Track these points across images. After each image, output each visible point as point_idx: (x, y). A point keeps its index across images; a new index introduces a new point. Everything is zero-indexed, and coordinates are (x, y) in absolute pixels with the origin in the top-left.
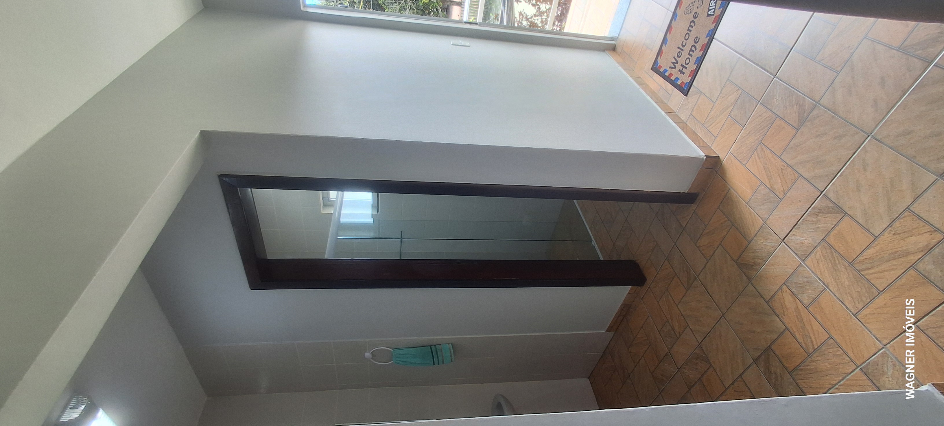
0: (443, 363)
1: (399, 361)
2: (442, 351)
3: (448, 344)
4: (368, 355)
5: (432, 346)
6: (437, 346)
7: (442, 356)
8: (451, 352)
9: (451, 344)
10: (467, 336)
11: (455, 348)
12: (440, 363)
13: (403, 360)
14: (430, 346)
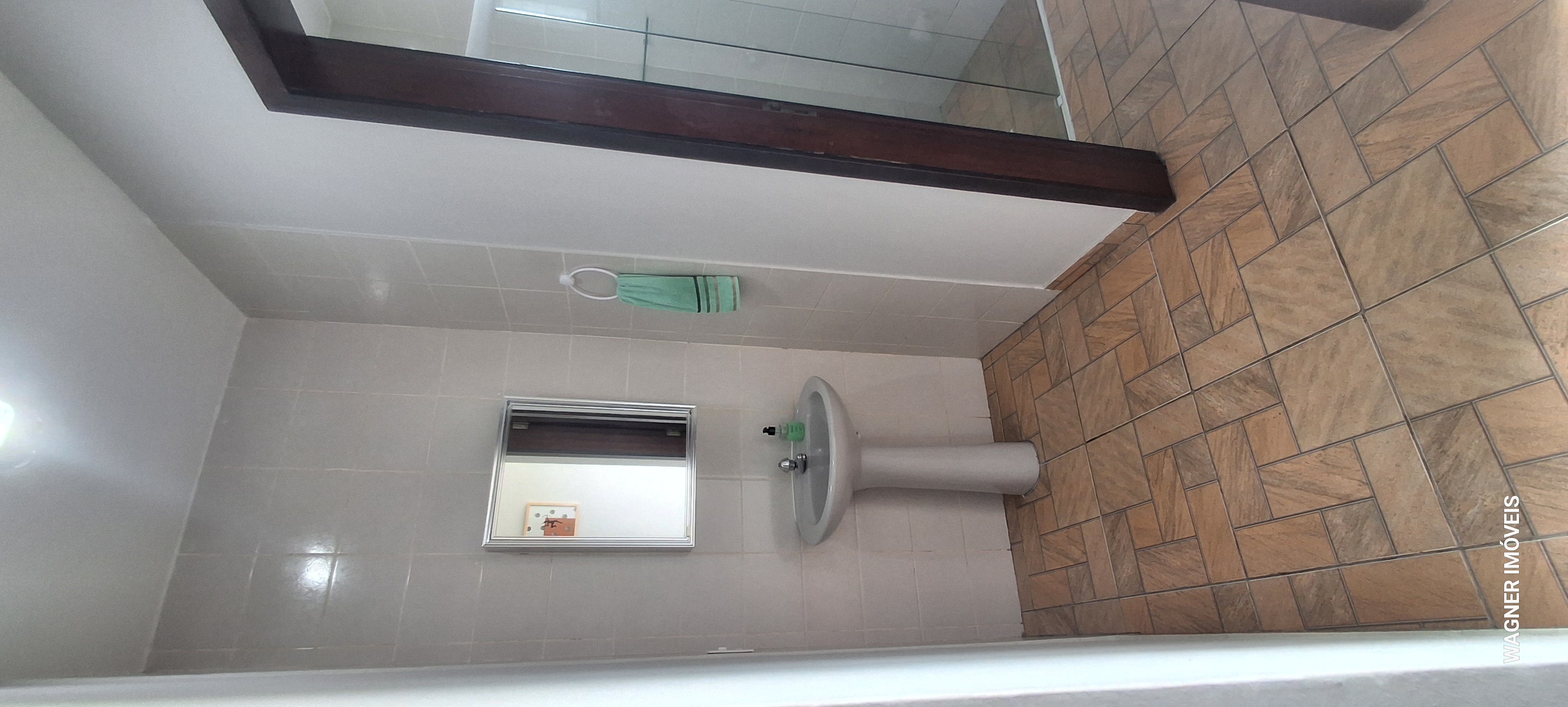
0: (718, 311)
1: (630, 297)
2: (716, 289)
3: (732, 277)
4: (565, 279)
5: (698, 278)
6: (707, 277)
7: (717, 298)
8: (735, 294)
9: (736, 279)
10: (772, 267)
11: (745, 285)
12: (711, 310)
13: (635, 296)
14: (695, 277)
